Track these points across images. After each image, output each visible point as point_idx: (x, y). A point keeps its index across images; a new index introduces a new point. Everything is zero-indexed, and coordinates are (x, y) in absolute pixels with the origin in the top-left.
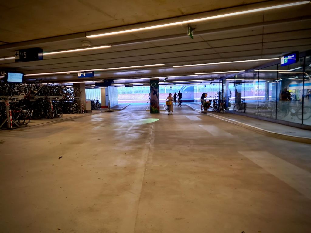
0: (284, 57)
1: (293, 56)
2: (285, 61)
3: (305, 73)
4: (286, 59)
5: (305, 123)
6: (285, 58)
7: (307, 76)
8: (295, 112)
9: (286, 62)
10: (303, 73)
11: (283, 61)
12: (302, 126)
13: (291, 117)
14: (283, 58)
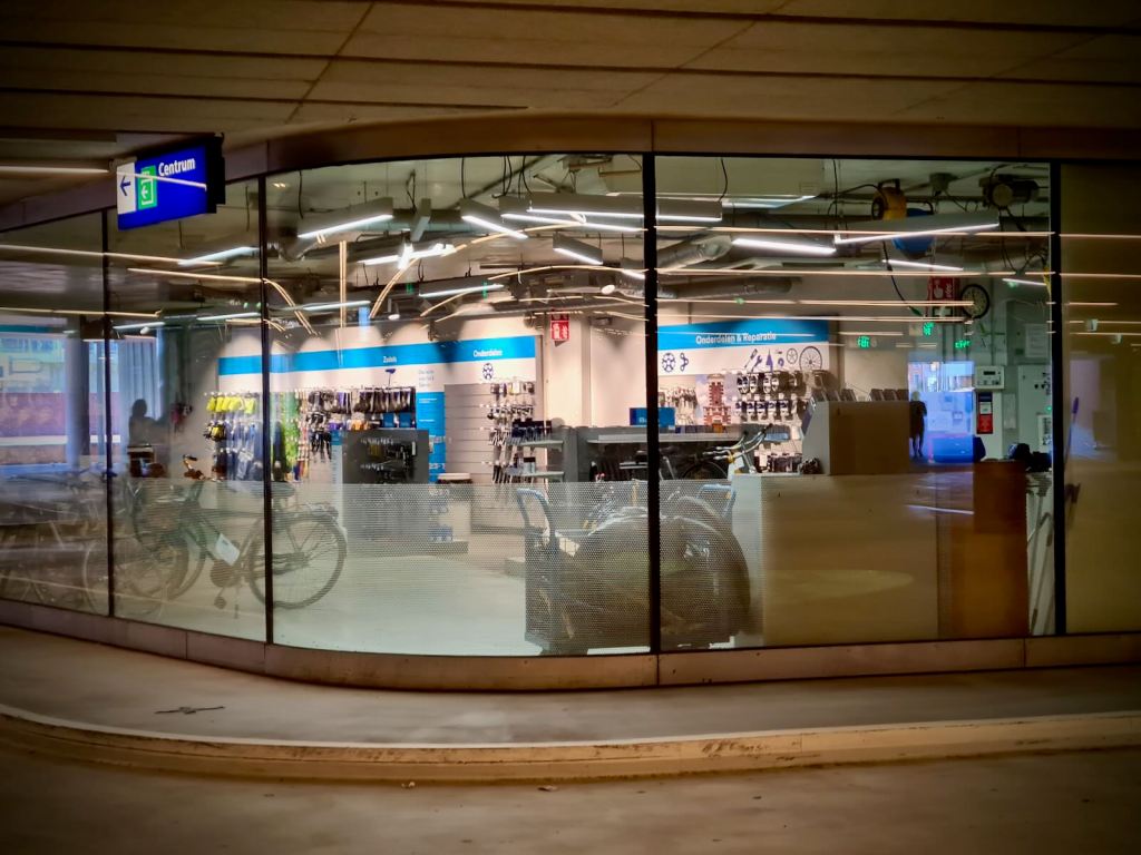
0: (132, 165)
1: (189, 165)
2: (144, 192)
3: (268, 281)
4: (148, 176)
5: (291, 633)
6: (138, 170)
7: (287, 309)
8: (240, 559)
9: (150, 201)
10: (258, 280)
11: (131, 190)
12: (271, 662)
13: (217, 591)
14: (127, 171)
